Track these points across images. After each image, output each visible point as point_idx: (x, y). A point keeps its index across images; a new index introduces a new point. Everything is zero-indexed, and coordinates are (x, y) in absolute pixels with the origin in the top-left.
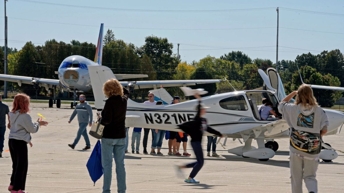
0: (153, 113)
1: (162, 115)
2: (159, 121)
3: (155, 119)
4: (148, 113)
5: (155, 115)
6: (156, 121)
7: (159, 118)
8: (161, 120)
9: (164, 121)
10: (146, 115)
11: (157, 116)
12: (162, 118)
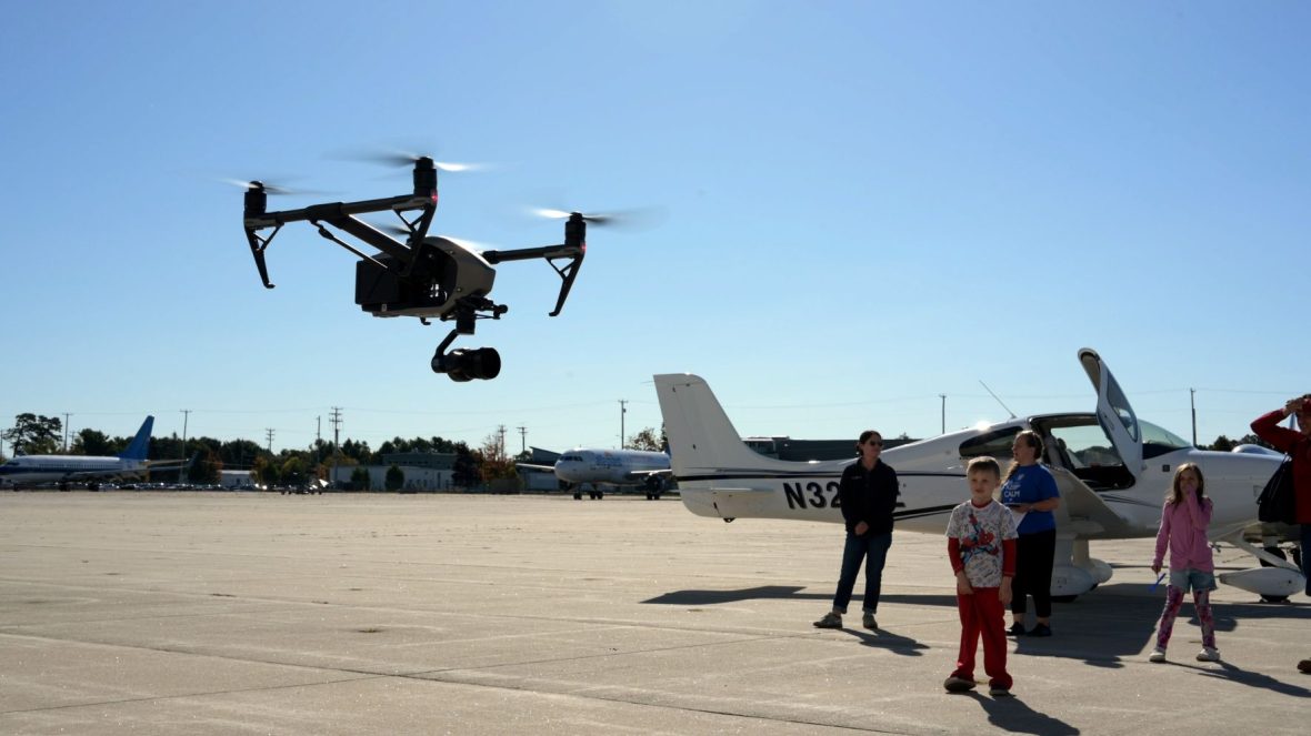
0: (804, 482)
1: (824, 487)
2: (818, 500)
3: (808, 495)
4: (792, 482)
5: (809, 487)
6: (812, 501)
7: (818, 493)
8: (823, 499)
9: (829, 502)
10: (787, 487)
11: (814, 489)
12: (825, 493)
